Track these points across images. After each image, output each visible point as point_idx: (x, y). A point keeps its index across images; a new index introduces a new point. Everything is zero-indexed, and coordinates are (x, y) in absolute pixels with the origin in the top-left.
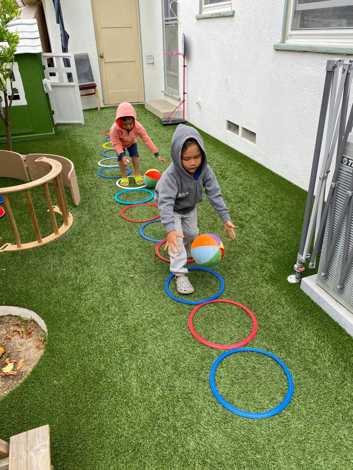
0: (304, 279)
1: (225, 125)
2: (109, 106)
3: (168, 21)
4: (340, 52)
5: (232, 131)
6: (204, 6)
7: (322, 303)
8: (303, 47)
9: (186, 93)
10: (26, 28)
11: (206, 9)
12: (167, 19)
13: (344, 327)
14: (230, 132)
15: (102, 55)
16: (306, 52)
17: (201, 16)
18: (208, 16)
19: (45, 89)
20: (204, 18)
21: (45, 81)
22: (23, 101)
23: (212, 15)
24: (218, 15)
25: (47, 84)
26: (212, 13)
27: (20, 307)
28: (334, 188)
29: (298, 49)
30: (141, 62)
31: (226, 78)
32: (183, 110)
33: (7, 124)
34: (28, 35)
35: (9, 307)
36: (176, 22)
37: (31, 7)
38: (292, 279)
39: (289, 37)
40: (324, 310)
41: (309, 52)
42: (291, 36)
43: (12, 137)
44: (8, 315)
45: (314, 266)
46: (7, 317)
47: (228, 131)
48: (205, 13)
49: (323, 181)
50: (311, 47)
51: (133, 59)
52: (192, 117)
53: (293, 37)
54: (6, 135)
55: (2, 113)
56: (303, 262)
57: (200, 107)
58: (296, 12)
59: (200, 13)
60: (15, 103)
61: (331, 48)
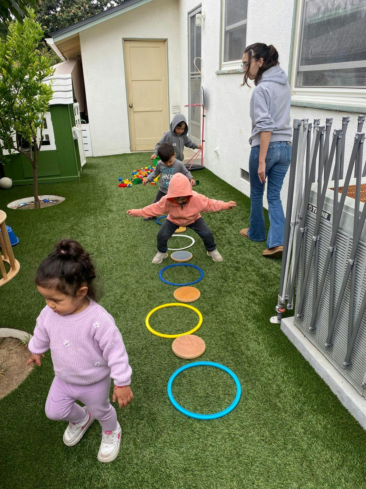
0: (283, 320)
1: (239, 173)
2: (136, 152)
3: (193, 75)
4: (334, 108)
5: (245, 179)
6: (223, 63)
7: (297, 343)
8: (303, 103)
9: (204, 141)
10: (61, 82)
11: (225, 66)
12: (193, 73)
13: (313, 366)
14: (244, 180)
15: (131, 105)
16: (306, 107)
17: (220, 72)
18: (226, 72)
19: (74, 136)
20: (223, 74)
21: (74, 129)
22: (52, 147)
23: (229, 72)
24: (234, 72)
25: (76, 131)
26: (229, 69)
27: (20, 330)
28: (303, 233)
29: (300, 105)
30: (168, 111)
31: (240, 129)
32: (201, 158)
33: (34, 167)
34: (63, 88)
35: (11, 329)
36: (199, 76)
37: (71, 61)
38: (274, 320)
39: (293, 94)
40: (298, 350)
41: (309, 107)
42: (295, 92)
43: (38, 179)
44: (9, 337)
45: (292, 307)
46: (9, 339)
47: (242, 179)
48: (225, 69)
49: (295, 226)
50: (310, 103)
51: (161, 109)
52: (211, 164)
53: (297, 93)
54: (33, 177)
55: (32, 157)
56: (282, 303)
57: (218, 156)
58: (298, 73)
59: (220, 69)
60: (44, 148)
61: (326, 105)
